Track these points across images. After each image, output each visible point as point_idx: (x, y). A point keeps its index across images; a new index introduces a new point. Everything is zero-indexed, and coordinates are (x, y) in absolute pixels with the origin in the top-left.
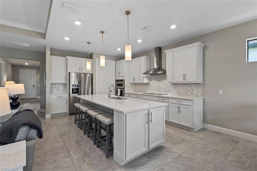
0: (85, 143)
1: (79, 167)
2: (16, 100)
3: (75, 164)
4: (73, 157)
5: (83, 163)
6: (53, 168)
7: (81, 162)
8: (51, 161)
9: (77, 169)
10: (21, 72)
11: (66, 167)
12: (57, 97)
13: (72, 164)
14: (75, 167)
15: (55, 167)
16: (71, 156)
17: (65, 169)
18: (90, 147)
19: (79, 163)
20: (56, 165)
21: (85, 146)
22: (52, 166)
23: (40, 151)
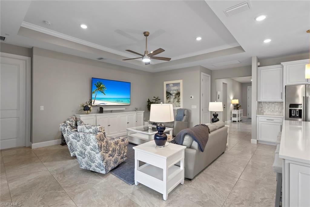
0: (265, 190)
1: (229, 204)
2: (216, 117)
3: (229, 199)
4: (235, 192)
5: (237, 204)
6: (211, 186)
7: (236, 202)
8: (215, 180)
9: (226, 203)
10: (249, 90)
11: (219, 194)
12: (266, 120)
13: (227, 196)
14: (226, 201)
15: (213, 187)
16: (234, 189)
17: (216, 194)
18: (267, 197)
19: (234, 201)
20: (215, 186)
21: (261, 192)
22: (212, 184)
23: (216, 168)
